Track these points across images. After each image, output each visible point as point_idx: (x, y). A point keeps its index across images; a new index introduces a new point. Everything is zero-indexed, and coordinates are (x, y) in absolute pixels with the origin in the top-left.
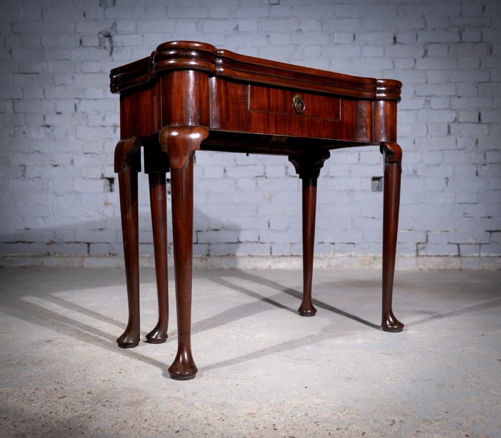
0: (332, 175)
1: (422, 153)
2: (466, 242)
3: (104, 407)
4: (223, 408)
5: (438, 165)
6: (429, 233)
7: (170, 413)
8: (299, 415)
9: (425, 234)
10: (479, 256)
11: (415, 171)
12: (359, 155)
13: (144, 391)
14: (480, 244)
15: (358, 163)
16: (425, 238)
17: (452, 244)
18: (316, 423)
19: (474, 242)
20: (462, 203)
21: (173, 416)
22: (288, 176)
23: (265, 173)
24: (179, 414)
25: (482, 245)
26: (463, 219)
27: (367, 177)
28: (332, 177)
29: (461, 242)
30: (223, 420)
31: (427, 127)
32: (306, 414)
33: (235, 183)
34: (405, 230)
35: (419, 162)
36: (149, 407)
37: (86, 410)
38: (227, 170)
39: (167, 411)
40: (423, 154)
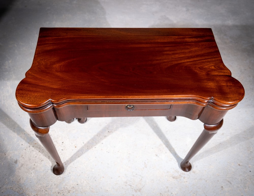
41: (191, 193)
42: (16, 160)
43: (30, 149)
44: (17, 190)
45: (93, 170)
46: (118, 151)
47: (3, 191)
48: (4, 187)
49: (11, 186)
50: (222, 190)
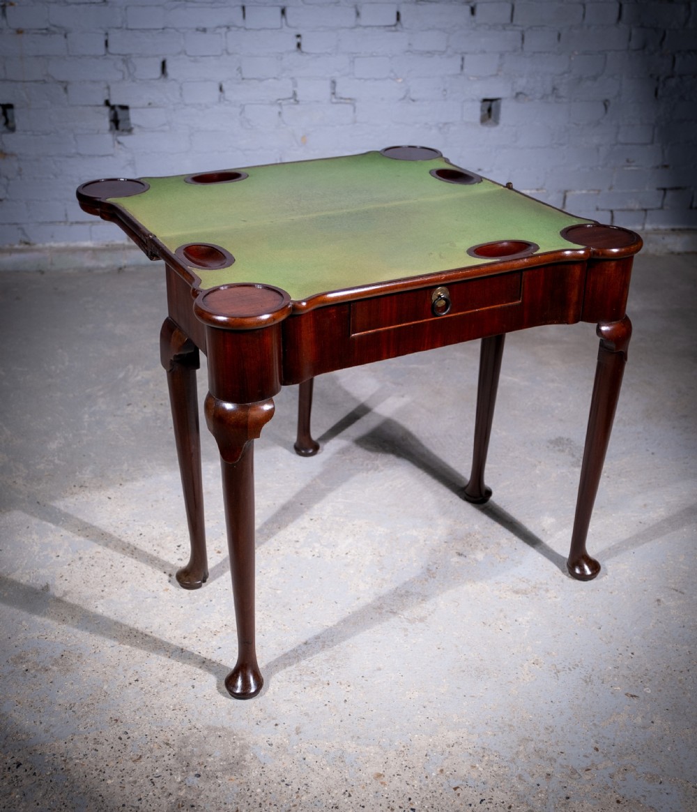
0: (413, 96)
1: (570, 57)
2: (625, 207)
3: (199, 779)
4: (342, 764)
5: (595, 78)
6: (568, 194)
7: (283, 784)
8: (434, 774)
9: (562, 196)
10: (643, 229)
11: (554, 89)
12: (463, 59)
13: (235, 732)
14: (646, 210)
15: (460, 74)
16: (562, 202)
17: (603, 210)
18: (455, 789)
19: (637, 207)
20: (627, 144)
21: (290, 792)
22: (336, 98)
23: (295, 94)
24: (295, 786)
25: (649, 212)
26: (626, 168)
27: (473, 100)
28: (413, 101)
29: (619, 208)
30: (350, 796)
31: (584, 8)
32: (442, 771)
33: (241, 113)
34: (531, 189)
35: (563, 74)
36: (255, 773)
37: (180, 789)
38: (224, 87)
39: (279, 780)
40: (572, 59)
41: (571, 617)
42: (44, 585)
43: (82, 563)
44: (59, 640)
45: (279, 592)
46: (347, 554)
47: (16, 643)
48: (21, 635)
49: (39, 634)
50: (659, 605)
